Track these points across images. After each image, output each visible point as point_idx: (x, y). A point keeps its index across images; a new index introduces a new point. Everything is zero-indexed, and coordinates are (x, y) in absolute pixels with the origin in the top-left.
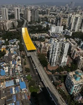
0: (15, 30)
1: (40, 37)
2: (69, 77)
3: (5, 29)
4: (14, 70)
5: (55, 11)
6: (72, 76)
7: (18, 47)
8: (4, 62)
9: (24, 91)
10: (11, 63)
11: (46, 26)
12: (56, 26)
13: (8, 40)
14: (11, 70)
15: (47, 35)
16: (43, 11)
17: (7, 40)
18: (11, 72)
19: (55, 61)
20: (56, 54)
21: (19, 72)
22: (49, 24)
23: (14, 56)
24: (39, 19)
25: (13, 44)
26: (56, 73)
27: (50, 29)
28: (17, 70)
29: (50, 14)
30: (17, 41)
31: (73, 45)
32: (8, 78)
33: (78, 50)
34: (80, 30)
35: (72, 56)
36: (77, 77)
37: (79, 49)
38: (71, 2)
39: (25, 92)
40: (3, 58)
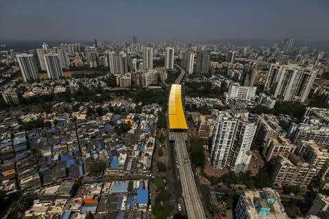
0: (160, 87)
1: (202, 105)
2: (243, 202)
3: (143, 84)
4: (136, 161)
5: (246, 57)
6: (250, 200)
7: (157, 119)
8: (124, 143)
9: (144, 208)
10: (135, 147)
11: (219, 85)
12: (242, 85)
13: (143, 105)
14: (131, 160)
15: (219, 102)
16: (223, 55)
17: (140, 104)
18: (130, 164)
19: (221, 158)
20: (225, 144)
21: (145, 168)
22: (228, 82)
23: (144, 135)
24: (210, 71)
25: (149, 113)
26: (221, 184)
27: (227, 92)
28: (142, 164)
29: (236, 62)
30: (158, 107)
31: (269, 128)
32: (123, 175)
33: (280, 141)
34: (296, 97)
35: (264, 153)
36: (261, 207)
37: (284, 140)
38: (286, 40)
39: (145, 210)
40: (124, 136)
